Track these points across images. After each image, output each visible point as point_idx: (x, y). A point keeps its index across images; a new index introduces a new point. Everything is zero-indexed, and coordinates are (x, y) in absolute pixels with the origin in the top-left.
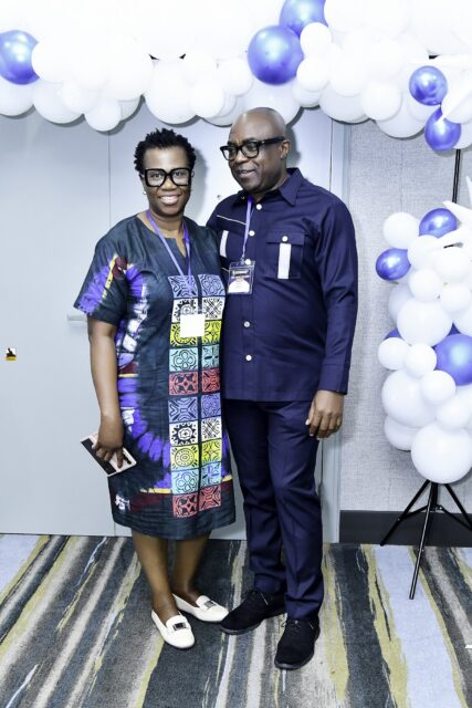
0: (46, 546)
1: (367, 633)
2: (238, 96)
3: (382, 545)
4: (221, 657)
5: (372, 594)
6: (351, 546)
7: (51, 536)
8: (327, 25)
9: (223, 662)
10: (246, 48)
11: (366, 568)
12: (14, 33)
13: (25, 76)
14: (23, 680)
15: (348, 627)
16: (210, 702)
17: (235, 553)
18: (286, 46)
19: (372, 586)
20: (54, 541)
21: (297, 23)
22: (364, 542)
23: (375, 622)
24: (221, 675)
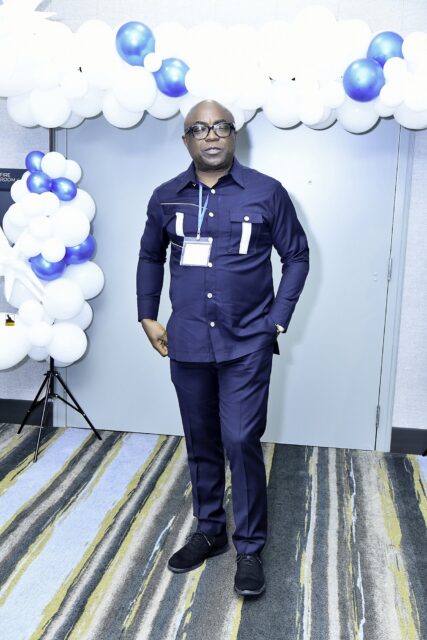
0: (165, 442)
1: (415, 512)
2: (332, 109)
3: (424, 455)
4: (306, 520)
5: (417, 487)
6: (399, 455)
7: (168, 436)
8: (403, 58)
9: (309, 523)
10: (343, 74)
11: (412, 471)
12: (172, 60)
13: (176, 90)
14: (167, 524)
15: (399, 506)
16: (301, 546)
17: (310, 455)
18: (373, 74)
19: (416, 482)
20: (171, 440)
21: (381, 56)
22: (410, 453)
23: (420, 505)
24: (308, 530)
